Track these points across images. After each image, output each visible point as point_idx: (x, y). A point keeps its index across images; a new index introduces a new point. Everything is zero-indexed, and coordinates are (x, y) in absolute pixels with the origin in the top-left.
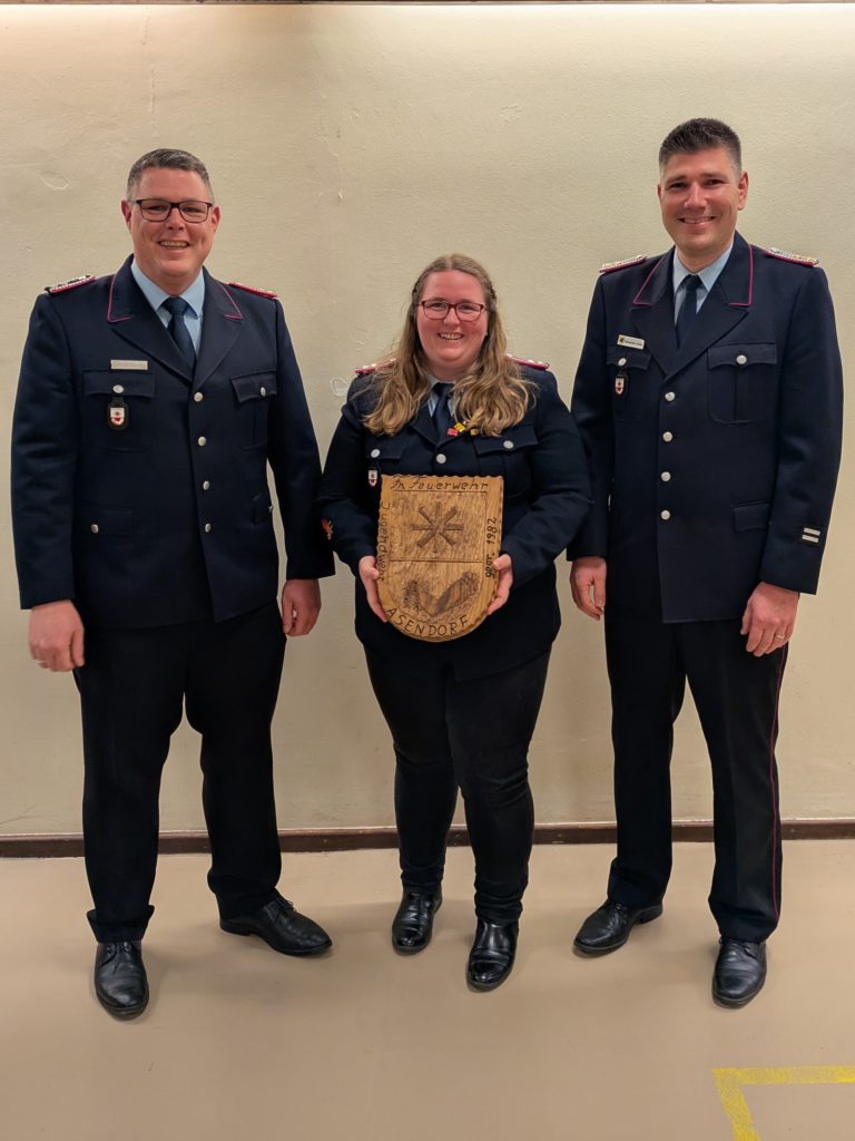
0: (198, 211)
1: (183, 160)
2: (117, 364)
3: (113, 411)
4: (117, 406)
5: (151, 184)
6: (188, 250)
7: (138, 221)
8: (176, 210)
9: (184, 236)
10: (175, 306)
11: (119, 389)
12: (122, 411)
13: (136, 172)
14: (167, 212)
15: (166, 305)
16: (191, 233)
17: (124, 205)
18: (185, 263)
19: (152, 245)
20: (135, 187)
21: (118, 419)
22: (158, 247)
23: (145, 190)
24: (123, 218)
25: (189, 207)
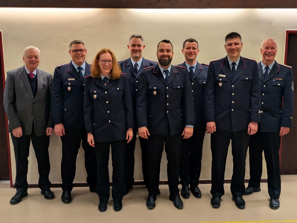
0: (83, 51)
1: (79, 42)
2: (69, 79)
3: (68, 88)
5: (74, 47)
6: (81, 58)
7: (72, 54)
8: (79, 51)
9: (81, 56)
10: (80, 69)
11: (69, 84)
12: (70, 88)
13: (71, 45)
14: (77, 51)
15: (78, 68)
17: (69, 51)
18: (81, 60)
20: (71, 48)
22: (76, 58)
24: (69, 53)
25: (81, 50)
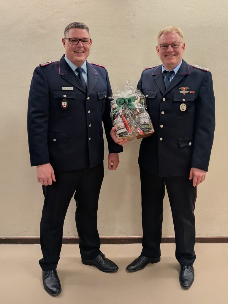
0: (87, 41)
1: (82, 26)
2: (64, 88)
3: (63, 103)
4: (64, 101)
5: (72, 33)
6: (84, 53)
7: (68, 45)
8: (80, 42)
9: (83, 49)
10: (79, 70)
11: (65, 96)
12: (66, 103)
13: (67, 29)
14: (78, 42)
15: (77, 70)
16: (84, 48)
17: (63, 40)
18: (82, 58)
19: (73, 52)
20: (67, 34)
21: (65, 106)
22: (75, 53)
23: (70, 35)
24: (62, 44)
25: (84, 40)
